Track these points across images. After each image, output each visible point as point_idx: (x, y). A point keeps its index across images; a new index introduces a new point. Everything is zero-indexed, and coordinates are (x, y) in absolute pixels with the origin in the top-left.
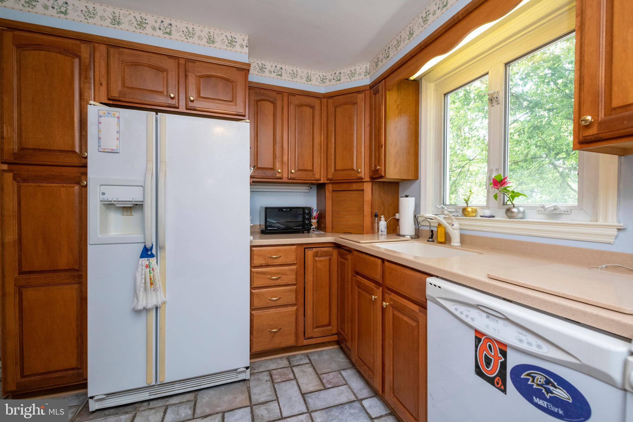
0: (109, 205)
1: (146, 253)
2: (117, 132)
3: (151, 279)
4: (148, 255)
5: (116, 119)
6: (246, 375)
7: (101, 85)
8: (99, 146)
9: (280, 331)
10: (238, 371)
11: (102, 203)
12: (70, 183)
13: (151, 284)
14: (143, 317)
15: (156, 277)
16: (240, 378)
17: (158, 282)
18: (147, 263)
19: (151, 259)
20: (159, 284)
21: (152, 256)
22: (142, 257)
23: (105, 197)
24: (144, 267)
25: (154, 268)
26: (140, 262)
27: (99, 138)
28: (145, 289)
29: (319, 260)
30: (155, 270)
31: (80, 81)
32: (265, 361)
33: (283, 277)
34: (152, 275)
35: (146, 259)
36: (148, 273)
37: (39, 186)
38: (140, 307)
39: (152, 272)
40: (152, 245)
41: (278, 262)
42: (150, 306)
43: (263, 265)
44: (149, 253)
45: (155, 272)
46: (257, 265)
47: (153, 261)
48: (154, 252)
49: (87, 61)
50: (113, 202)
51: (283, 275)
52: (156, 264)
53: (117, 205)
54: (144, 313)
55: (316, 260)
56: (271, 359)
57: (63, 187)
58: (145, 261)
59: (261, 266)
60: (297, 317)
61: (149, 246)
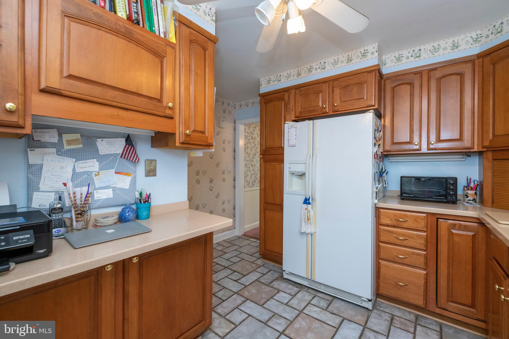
0: (293, 174)
1: (307, 201)
2: (295, 135)
3: (308, 217)
4: (307, 202)
5: (295, 129)
6: (369, 305)
7: (293, 111)
8: (288, 144)
9: (406, 287)
10: (361, 299)
11: (290, 172)
12: (281, 163)
13: (308, 220)
14: (305, 237)
15: (311, 216)
16: (364, 305)
17: (312, 220)
18: (306, 207)
19: (308, 205)
20: (312, 221)
21: (309, 203)
22: (304, 203)
23: (290, 170)
24: (305, 210)
25: (310, 211)
26: (303, 206)
27: (288, 140)
28: (305, 221)
29: (456, 234)
30: (310, 212)
31: (284, 112)
32: (394, 307)
33: (409, 239)
34: (308, 215)
35: (306, 205)
36: (307, 213)
37: (271, 164)
38: (303, 231)
39: (308, 213)
40: (310, 197)
41: (405, 225)
42: (307, 232)
43: (390, 225)
44: (308, 202)
45: (310, 214)
46: (384, 224)
47: (310, 207)
48: (310, 201)
49: (287, 101)
50: (293, 172)
51: (410, 238)
52: (311, 209)
53: (295, 174)
54: (305, 235)
55: (452, 232)
56: (399, 308)
57: (278, 164)
58: (305, 206)
59: (388, 225)
60: (427, 282)
61: (308, 198)
